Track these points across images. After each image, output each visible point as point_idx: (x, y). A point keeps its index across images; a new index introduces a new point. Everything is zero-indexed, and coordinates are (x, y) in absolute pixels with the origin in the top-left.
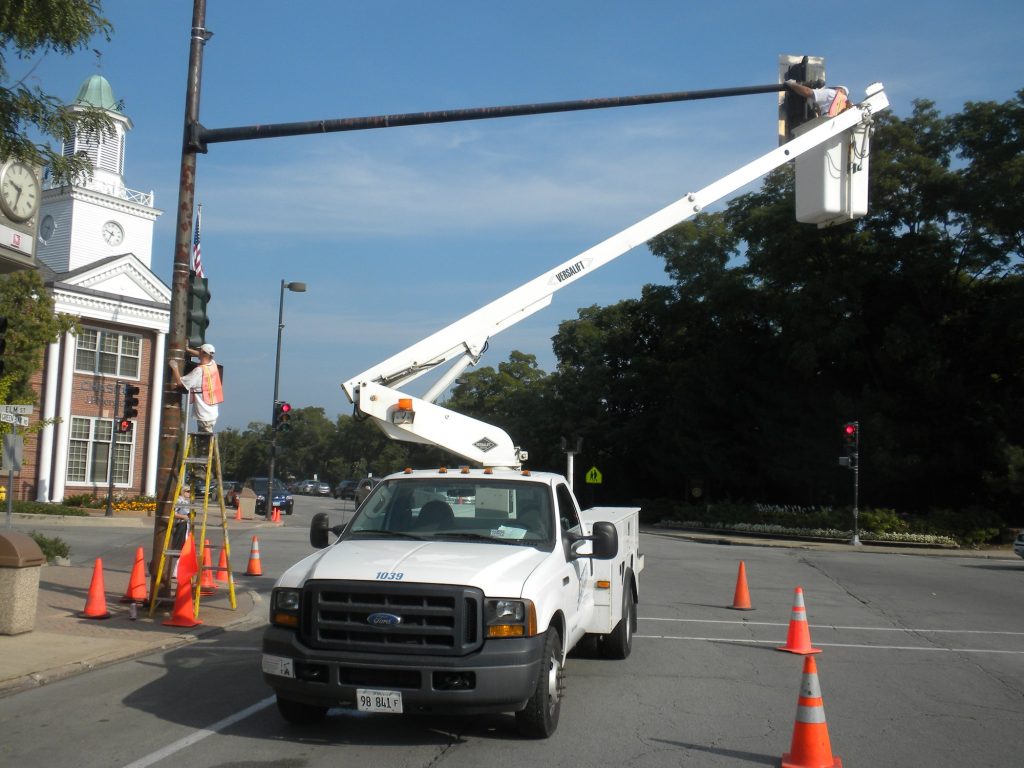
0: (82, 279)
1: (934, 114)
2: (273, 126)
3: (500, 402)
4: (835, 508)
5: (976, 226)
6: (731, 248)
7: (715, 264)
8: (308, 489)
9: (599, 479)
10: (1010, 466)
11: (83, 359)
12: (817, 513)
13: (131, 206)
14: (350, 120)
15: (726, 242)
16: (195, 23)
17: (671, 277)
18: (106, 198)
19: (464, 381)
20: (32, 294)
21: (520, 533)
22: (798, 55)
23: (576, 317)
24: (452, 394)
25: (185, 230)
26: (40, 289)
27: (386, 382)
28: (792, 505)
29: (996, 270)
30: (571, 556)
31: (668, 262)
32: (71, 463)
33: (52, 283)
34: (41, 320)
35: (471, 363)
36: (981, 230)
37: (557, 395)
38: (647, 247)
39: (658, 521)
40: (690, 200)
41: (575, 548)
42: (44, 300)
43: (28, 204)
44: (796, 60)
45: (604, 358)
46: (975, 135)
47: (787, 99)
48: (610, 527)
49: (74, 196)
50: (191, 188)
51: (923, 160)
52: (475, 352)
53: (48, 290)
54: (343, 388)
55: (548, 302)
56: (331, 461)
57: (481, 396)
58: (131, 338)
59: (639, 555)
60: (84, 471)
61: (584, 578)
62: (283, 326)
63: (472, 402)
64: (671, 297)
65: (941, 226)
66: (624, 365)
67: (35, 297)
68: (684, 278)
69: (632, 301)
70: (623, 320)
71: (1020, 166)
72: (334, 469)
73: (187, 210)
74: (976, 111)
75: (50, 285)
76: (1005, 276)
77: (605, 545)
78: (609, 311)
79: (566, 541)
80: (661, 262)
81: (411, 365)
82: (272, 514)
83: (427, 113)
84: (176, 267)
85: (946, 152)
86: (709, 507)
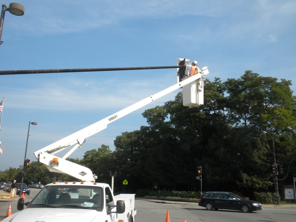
1: (220, 81)
3: (98, 160)
4: (195, 192)
5: (231, 112)
6: (166, 116)
7: (161, 120)
8: (37, 186)
9: (127, 183)
10: (244, 179)
12: (190, 193)
14: (46, 70)
15: (164, 114)
17: (149, 124)
19: (87, 153)
21: (91, 205)
22: (183, 58)
23: (121, 135)
24: (83, 157)
27: (49, 152)
28: (183, 191)
29: (237, 124)
30: (109, 213)
31: (148, 119)
35: (79, 147)
36: (233, 113)
37: (115, 158)
38: (142, 115)
39: (144, 196)
40: (151, 97)
41: (111, 210)
44: (182, 59)
45: (129, 147)
46: (231, 87)
47: (180, 70)
48: (122, 202)
51: (217, 93)
52: (81, 143)
54: (34, 154)
55: (105, 127)
56: (45, 177)
57: (92, 158)
59: (135, 210)
61: (113, 220)
62: (29, 135)
63: (89, 160)
64: (149, 130)
65: (222, 111)
66: (135, 149)
68: (152, 124)
69: (138, 131)
70: (135, 136)
71: (243, 96)
72: (46, 180)
74: (230, 81)
76: (240, 126)
77: (121, 208)
78: (131, 133)
79: (107, 207)
80: (146, 119)
81: (58, 147)
82: (22, 195)
83: (71, 69)
85: (223, 92)
86: (159, 192)
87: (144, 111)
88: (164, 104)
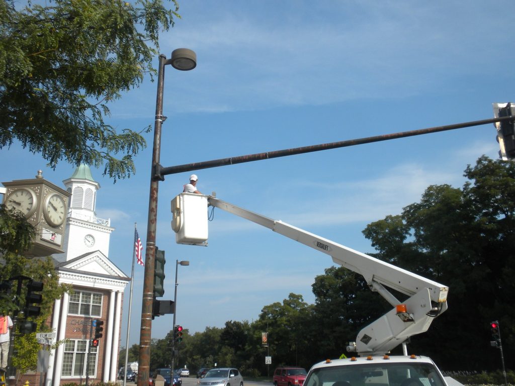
0: (73, 265)
2: (202, 163)
4: (489, 372)
6: (407, 233)
7: (398, 241)
11: (73, 308)
12: (479, 375)
13: (99, 226)
14: (246, 156)
15: (404, 229)
16: (157, 113)
17: (376, 249)
18: (86, 223)
19: (265, 311)
20: (49, 273)
23: (324, 273)
25: (153, 223)
26: (53, 271)
28: (462, 371)
31: (373, 241)
32: (64, 366)
33: (58, 268)
34: (52, 287)
42: (54, 277)
43: (60, 217)
44: (503, 105)
45: (341, 294)
49: (71, 223)
50: (156, 200)
53: (56, 271)
56: (194, 357)
57: (275, 318)
58: (97, 295)
60: (71, 370)
62: (177, 284)
63: (269, 322)
66: (352, 297)
67: (49, 275)
68: (383, 249)
70: (349, 274)
72: (195, 361)
73: (154, 212)
75: (57, 269)
78: (341, 269)
83: (291, 150)
84: (148, 245)
87: (366, 227)
88: (403, 211)
